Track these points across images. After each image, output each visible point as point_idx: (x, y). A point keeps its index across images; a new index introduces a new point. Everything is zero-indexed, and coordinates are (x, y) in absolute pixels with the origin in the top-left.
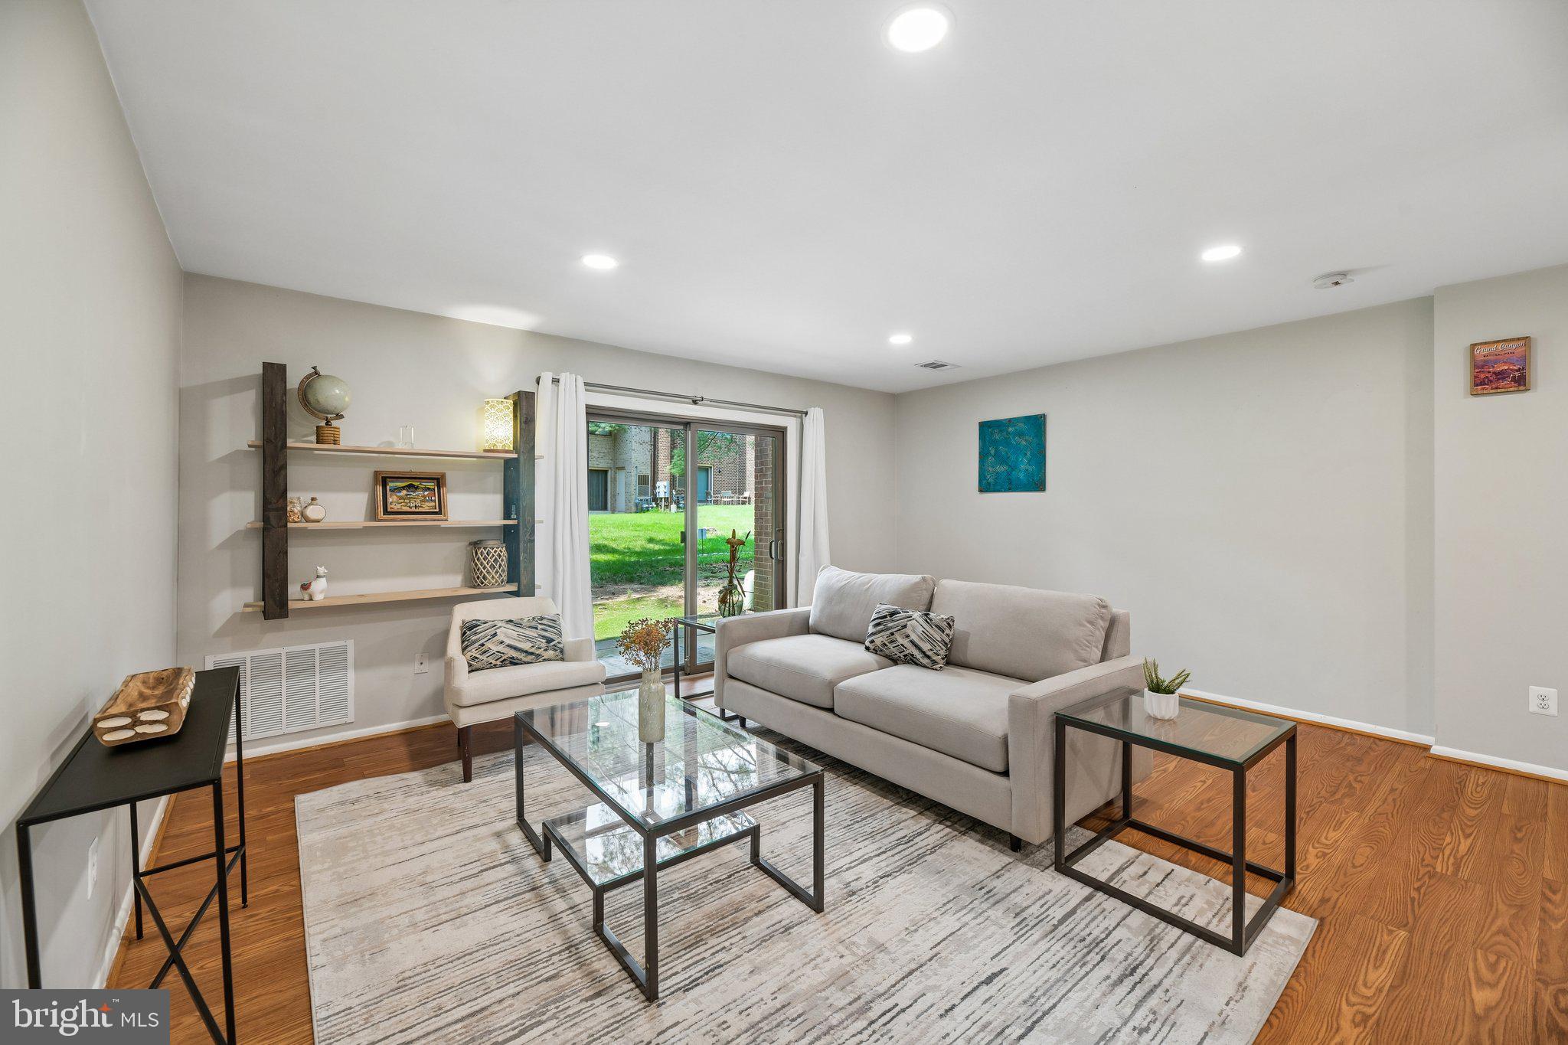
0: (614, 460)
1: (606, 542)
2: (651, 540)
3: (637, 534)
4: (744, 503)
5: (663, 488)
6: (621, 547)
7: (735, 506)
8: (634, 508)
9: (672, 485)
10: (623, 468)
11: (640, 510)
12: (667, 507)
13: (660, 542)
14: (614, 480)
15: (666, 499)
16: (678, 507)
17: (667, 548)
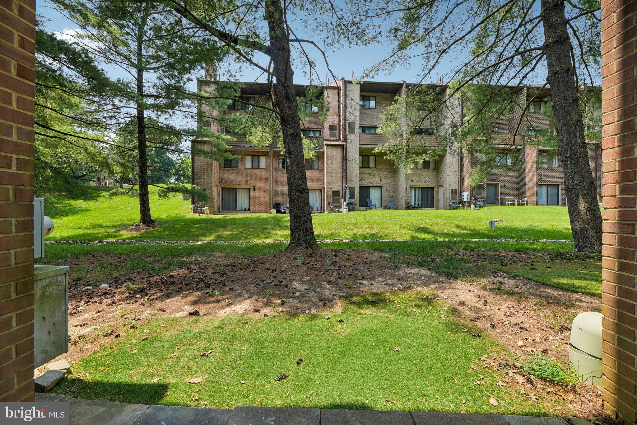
0: (438, 182)
1: (427, 226)
2: (458, 227)
3: (446, 222)
4: (522, 204)
5: (466, 196)
6: (437, 229)
7: (517, 207)
8: (448, 207)
9: (472, 194)
10: (442, 186)
11: (452, 208)
12: (469, 206)
13: (465, 229)
14: (438, 192)
15: (468, 202)
16: (476, 207)
17: (470, 232)
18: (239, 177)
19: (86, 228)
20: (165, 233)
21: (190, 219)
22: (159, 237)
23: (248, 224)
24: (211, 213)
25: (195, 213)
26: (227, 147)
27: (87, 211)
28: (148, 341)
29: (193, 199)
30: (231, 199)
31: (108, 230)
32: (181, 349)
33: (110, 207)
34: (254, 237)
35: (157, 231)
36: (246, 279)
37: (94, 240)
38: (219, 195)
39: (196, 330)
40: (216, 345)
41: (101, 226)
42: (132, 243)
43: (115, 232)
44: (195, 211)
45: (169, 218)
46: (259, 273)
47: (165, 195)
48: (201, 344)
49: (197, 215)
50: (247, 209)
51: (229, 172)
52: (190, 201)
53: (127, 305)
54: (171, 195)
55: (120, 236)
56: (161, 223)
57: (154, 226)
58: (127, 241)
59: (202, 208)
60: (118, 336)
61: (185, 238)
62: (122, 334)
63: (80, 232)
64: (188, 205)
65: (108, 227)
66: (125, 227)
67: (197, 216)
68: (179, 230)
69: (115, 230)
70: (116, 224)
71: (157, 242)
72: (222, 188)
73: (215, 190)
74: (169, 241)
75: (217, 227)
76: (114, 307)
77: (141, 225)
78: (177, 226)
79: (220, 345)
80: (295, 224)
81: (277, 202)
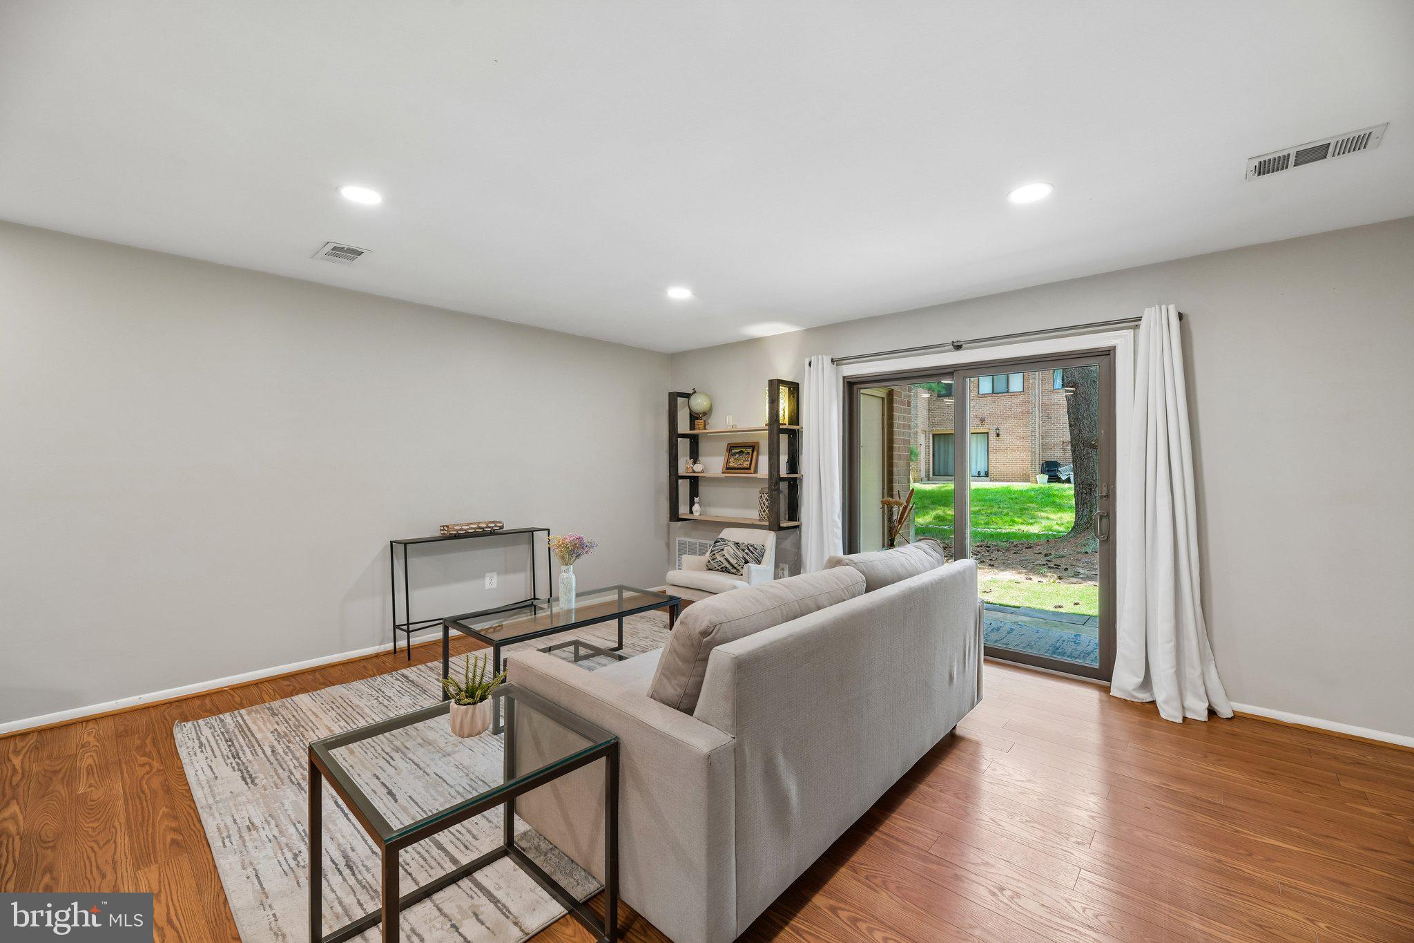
24: (915, 481)
38: (927, 448)
50: (983, 474)
72: (934, 435)
73: (922, 439)
80: (1084, 495)
81: (1050, 460)
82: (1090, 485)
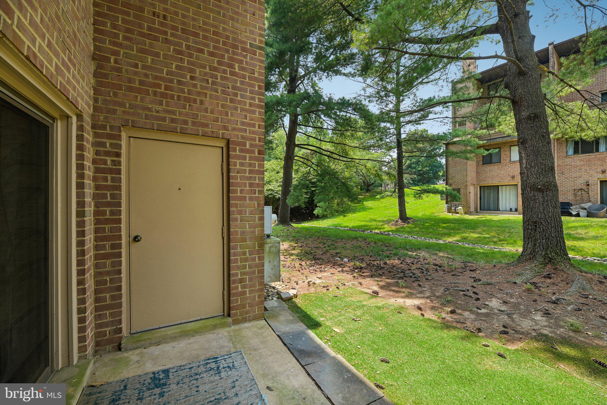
18: (502, 172)
19: (367, 221)
20: (415, 230)
21: (442, 218)
22: (409, 233)
23: (505, 227)
24: (465, 213)
25: (449, 213)
26: (481, 142)
27: (371, 208)
28: (337, 298)
29: (447, 199)
30: (492, 199)
31: (378, 224)
32: (348, 310)
33: (385, 206)
34: (508, 244)
35: (410, 228)
36: (441, 281)
37: (367, 230)
38: (476, 194)
39: (365, 303)
40: (367, 317)
41: (375, 220)
42: (389, 235)
43: (382, 225)
44: (449, 211)
45: (424, 217)
46: (459, 279)
47: (420, 196)
48: (359, 313)
49: (451, 214)
50: (513, 210)
51: (488, 168)
52: (444, 201)
53: (347, 275)
54: (424, 196)
55: (384, 228)
56: (415, 221)
57: (409, 223)
58: (386, 233)
59: (456, 208)
60: (328, 290)
61: (430, 235)
62: (330, 289)
63: (363, 223)
64: (443, 205)
65: (379, 221)
66: (388, 222)
67: (450, 216)
68: (427, 228)
69: (382, 224)
70: (385, 219)
71: (406, 236)
72: (480, 187)
73: (471, 189)
74: (415, 237)
75: (465, 227)
76: (341, 274)
77: (400, 221)
78: (427, 225)
79: (368, 318)
80: (529, 231)
81: (564, 201)
82: (535, 222)
